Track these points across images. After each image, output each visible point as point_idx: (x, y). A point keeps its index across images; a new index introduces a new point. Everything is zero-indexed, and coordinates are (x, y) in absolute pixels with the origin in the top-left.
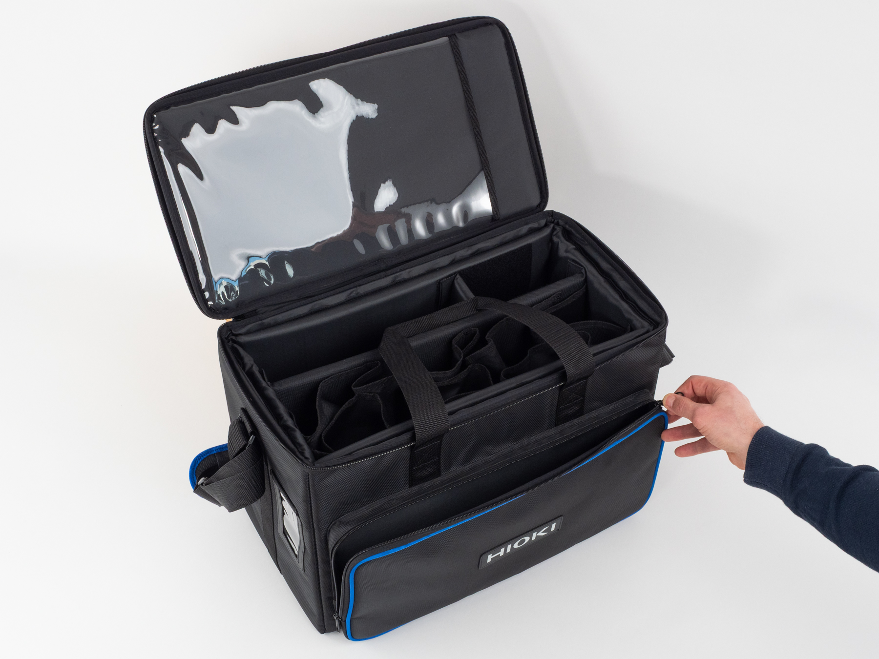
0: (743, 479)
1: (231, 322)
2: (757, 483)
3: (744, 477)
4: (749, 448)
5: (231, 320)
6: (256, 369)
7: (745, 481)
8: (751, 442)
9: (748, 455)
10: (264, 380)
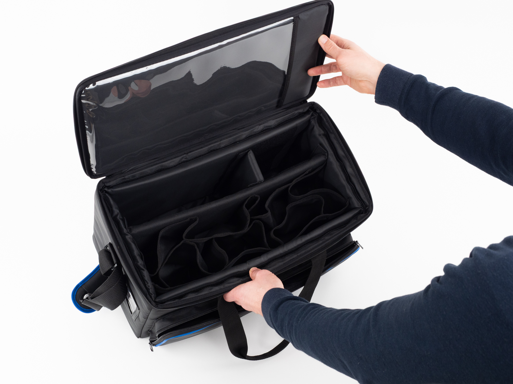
0: (375, 100)
1: (104, 179)
2: (383, 102)
3: (375, 99)
4: (378, 79)
5: (105, 177)
6: (119, 217)
7: (376, 102)
8: (379, 76)
9: (377, 84)
10: (126, 228)
